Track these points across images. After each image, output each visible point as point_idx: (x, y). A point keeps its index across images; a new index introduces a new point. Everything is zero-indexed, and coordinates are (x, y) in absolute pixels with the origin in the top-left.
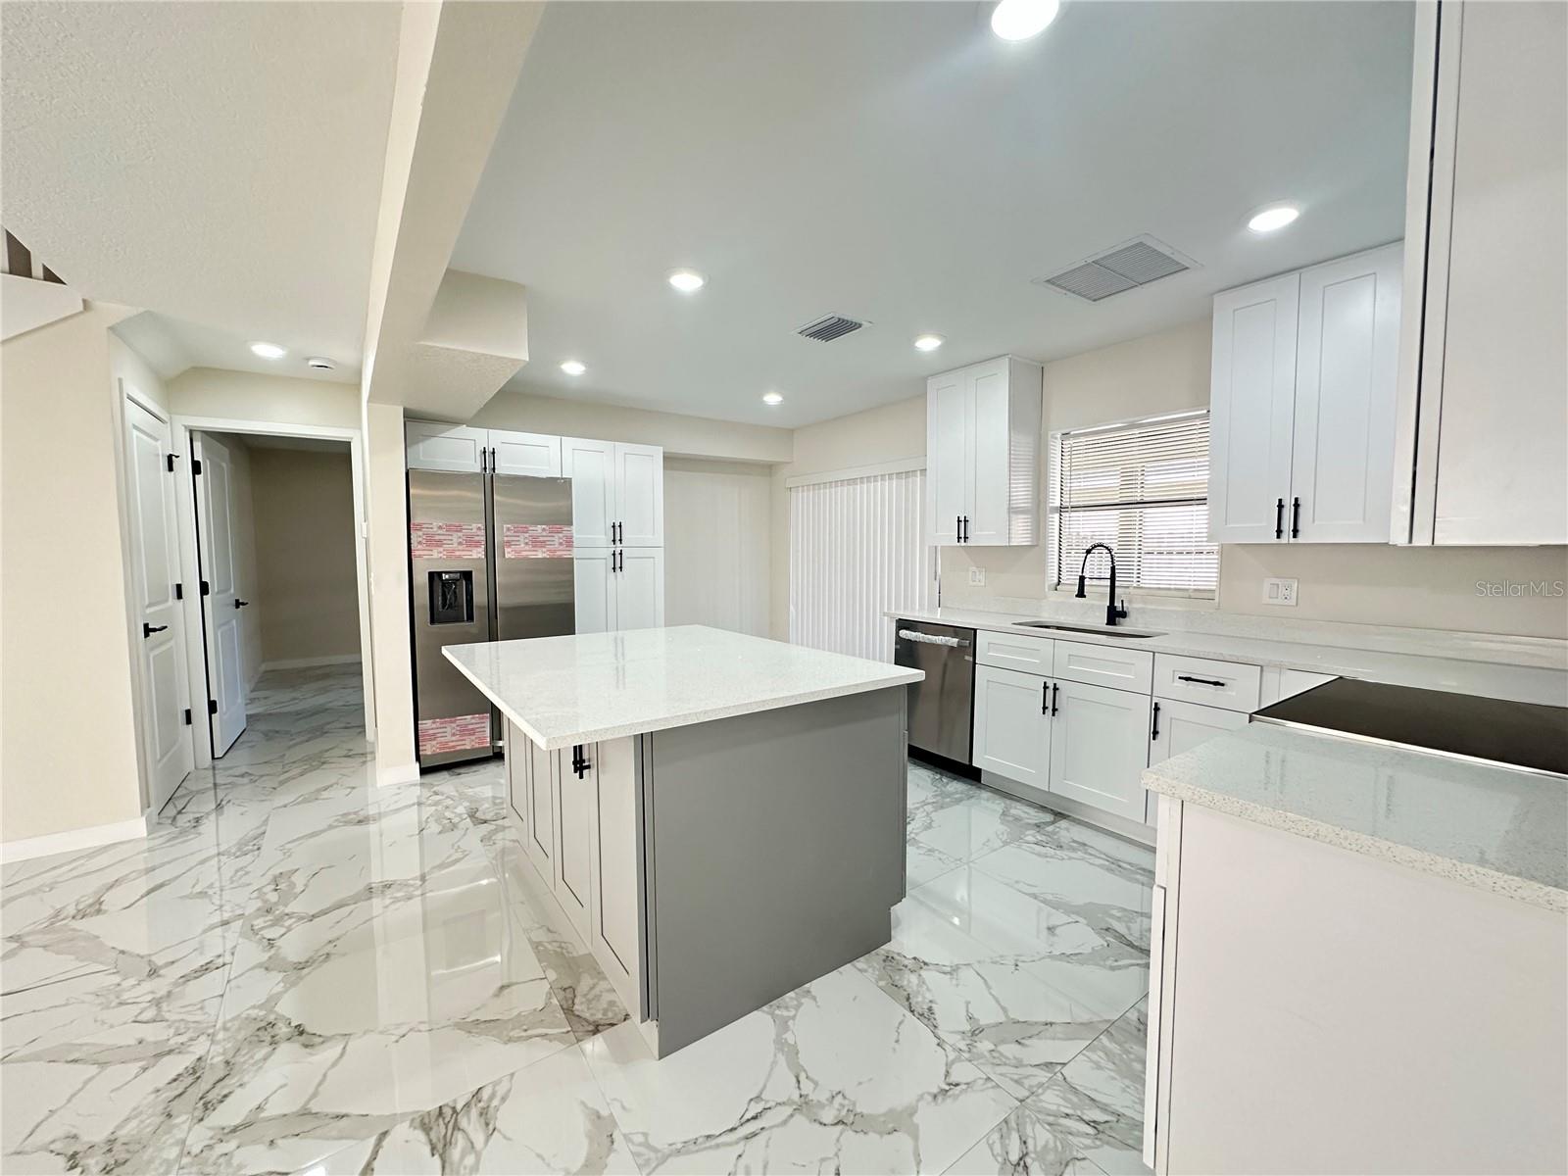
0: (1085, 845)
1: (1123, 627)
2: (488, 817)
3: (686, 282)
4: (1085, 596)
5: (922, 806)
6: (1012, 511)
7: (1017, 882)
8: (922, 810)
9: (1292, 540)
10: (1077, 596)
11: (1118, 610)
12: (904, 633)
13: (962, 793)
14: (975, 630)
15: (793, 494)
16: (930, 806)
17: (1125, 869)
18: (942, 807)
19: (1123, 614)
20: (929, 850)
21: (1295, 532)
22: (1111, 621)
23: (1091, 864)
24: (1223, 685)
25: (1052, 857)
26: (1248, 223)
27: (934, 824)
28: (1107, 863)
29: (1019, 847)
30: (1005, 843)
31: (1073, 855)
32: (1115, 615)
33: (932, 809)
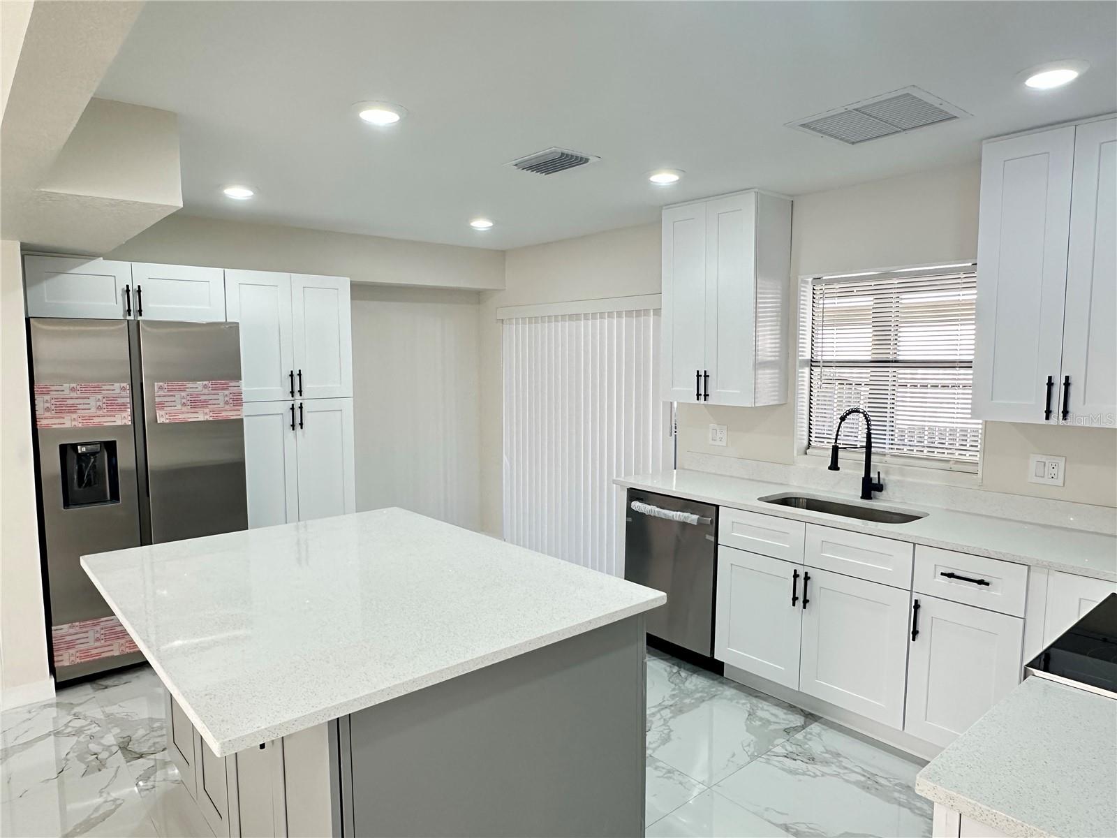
0: (838, 755)
1: (879, 503)
2: (144, 750)
3: (379, 117)
4: (838, 469)
5: (659, 711)
6: (758, 365)
7: (767, 809)
8: (658, 716)
9: (1061, 422)
10: (830, 468)
11: (873, 482)
12: (636, 505)
13: (701, 692)
14: (717, 507)
15: (506, 327)
16: (668, 711)
17: (881, 785)
18: (681, 711)
19: (880, 488)
20: (669, 772)
21: (1065, 413)
22: (866, 495)
23: (847, 781)
24: (987, 584)
25: (804, 774)
26: (1025, 81)
27: (673, 735)
28: (863, 779)
29: (768, 762)
30: (753, 758)
31: (826, 769)
32: (870, 487)
33: (670, 715)
